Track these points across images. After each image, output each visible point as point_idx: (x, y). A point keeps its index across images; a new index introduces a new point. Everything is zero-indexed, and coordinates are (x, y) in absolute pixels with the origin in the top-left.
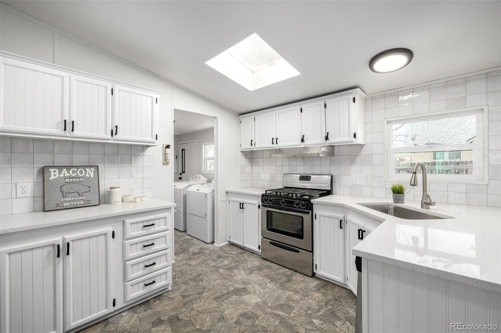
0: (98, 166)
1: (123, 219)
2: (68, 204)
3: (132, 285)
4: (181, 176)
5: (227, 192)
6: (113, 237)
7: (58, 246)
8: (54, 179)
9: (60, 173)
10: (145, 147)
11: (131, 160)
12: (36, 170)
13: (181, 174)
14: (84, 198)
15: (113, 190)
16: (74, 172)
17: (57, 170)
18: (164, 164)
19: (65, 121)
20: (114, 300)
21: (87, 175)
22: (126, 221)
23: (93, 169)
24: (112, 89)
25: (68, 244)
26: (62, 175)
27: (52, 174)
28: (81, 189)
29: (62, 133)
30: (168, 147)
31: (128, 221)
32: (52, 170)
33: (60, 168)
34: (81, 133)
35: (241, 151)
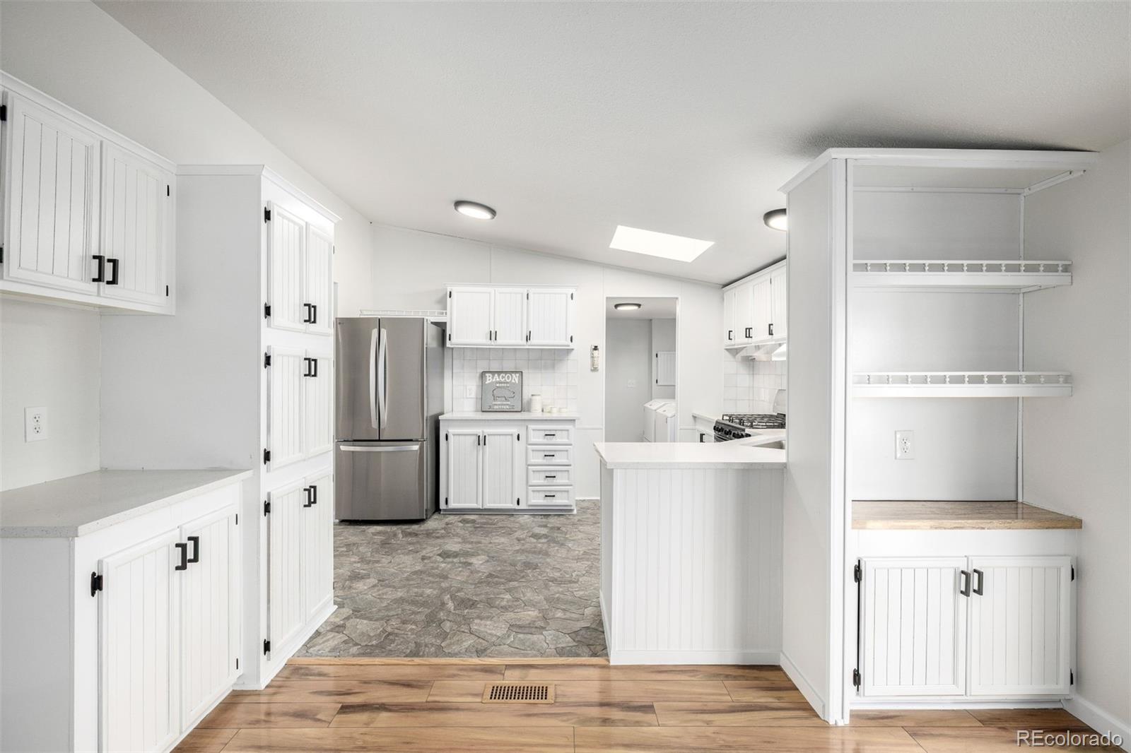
0: (522, 372)
1: (527, 423)
2: (497, 407)
3: (533, 491)
5: (695, 417)
6: (518, 439)
7: (479, 436)
8: (489, 384)
9: (493, 378)
11: (554, 365)
12: (478, 375)
14: (509, 403)
15: (534, 397)
16: (503, 377)
17: (490, 375)
18: (592, 370)
19: (491, 332)
20: (518, 499)
21: (513, 381)
22: (529, 426)
23: (518, 375)
24: (528, 295)
25: (485, 437)
26: (494, 380)
27: (488, 378)
28: (508, 394)
29: (489, 342)
30: (596, 348)
31: (531, 426)
32: (487, 375)
33: (493, 373)
34: (503, 341)
35: (726, 349)
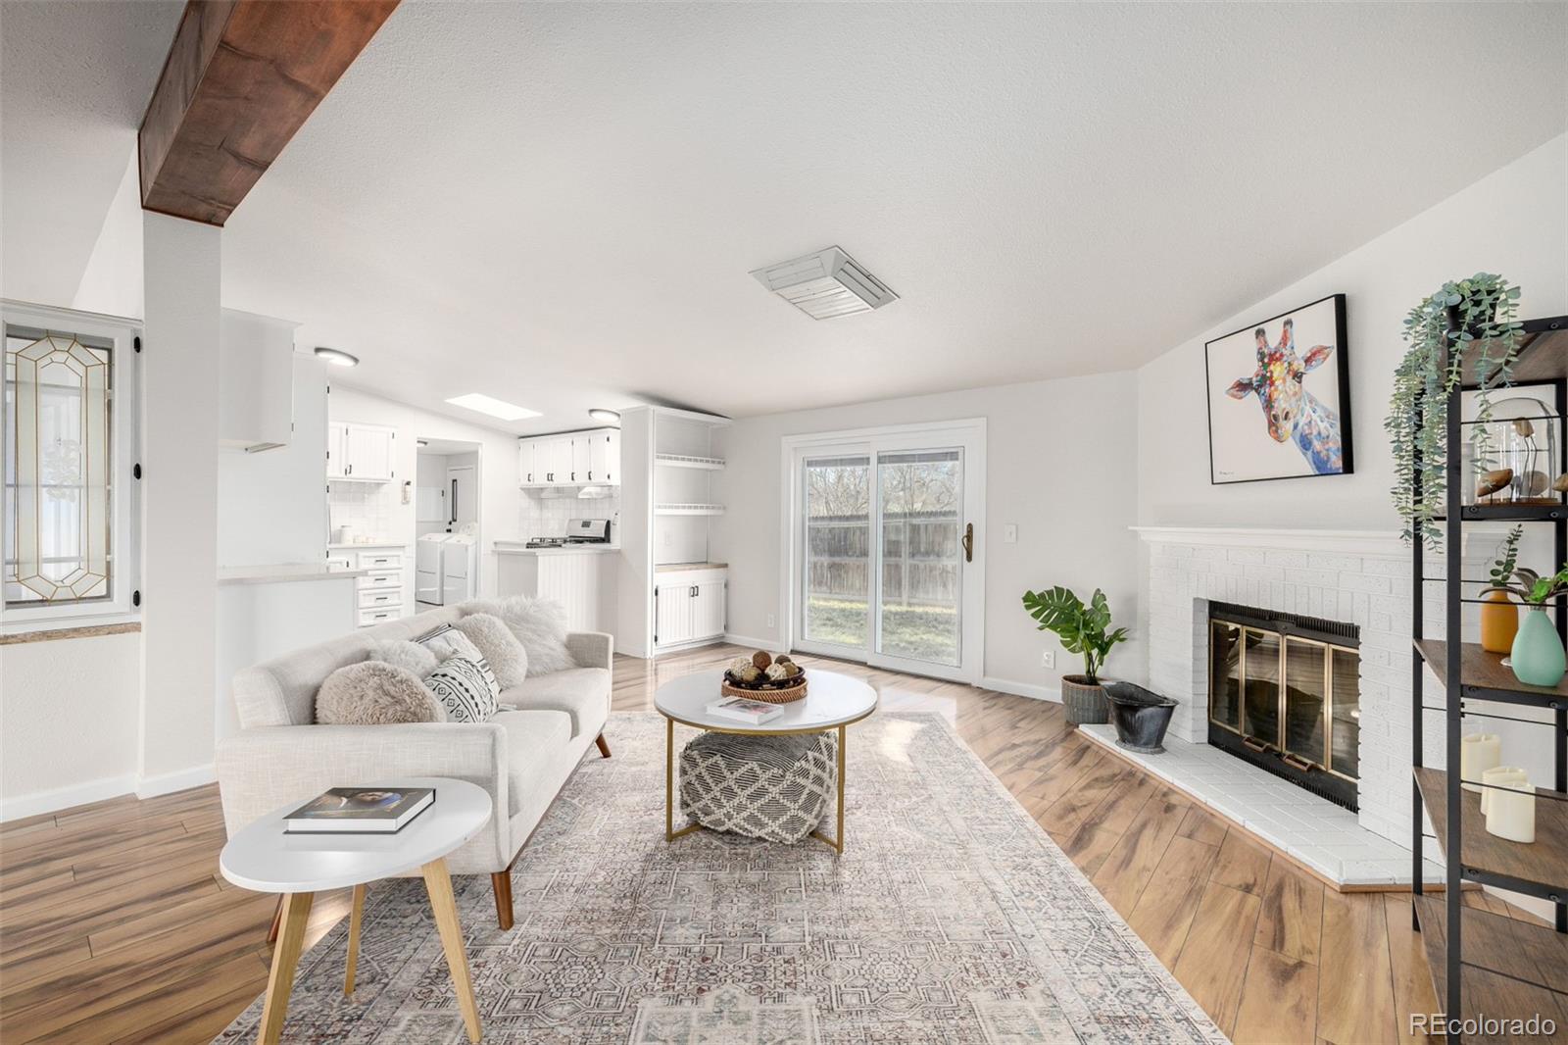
1: (357, 551)
3: (364, 613)
4: (449, 527)
6: (347, 566)
10: (379, 485)
11: (364, 498)
13: (450, 523)
15: (344, 529)
18: (403, 504)
22: (359, 553)
24: (347, 430)
30: (408, 483)
31: (362, 554)
35: (521, 488)
